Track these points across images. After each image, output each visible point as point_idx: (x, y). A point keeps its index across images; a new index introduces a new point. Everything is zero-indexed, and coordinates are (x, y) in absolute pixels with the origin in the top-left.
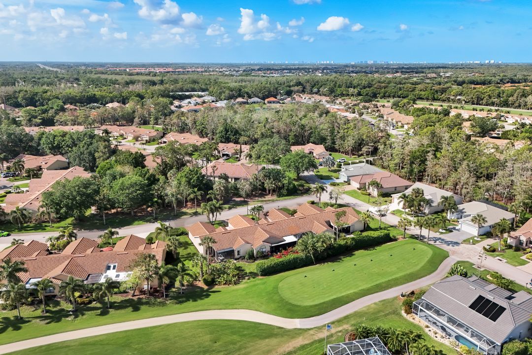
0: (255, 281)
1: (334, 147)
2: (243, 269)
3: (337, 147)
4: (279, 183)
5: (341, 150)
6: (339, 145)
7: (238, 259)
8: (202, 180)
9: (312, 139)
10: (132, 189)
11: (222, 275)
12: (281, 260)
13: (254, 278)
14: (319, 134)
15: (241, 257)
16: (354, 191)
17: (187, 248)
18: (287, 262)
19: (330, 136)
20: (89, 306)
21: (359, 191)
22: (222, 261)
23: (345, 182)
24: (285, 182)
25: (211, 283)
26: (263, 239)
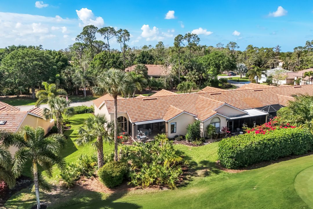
11: (145, 164)
13: (217, 172)
15: (177, 136)
22: (144, 141)
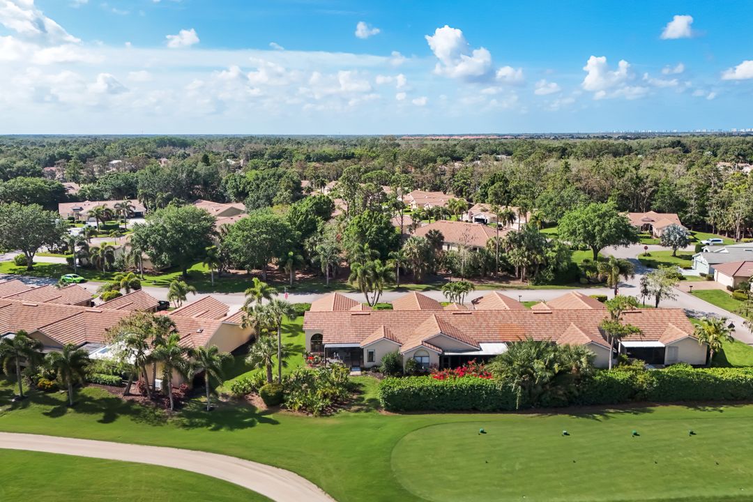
0: (367, 417)
1: (704, 222)
2: (362, 389)
3: (710, 221)
4: (538, 257)
5: (719, 227)
6: (715, 217)
7: (368, 369)
8: (388, 235)
9: (657, 204)
10: (254, 231)
12: (440, 383)
13: (368, 411)
14: (671, 196)
15: (372, 366)
16: (719, 293)
17: (297, 335)
18: (452, 392)
19: (696, 199)
20: (50, 395)
21: (731, 293)
23: (703, 275)
24: (550, 254)
25: (276, 401)
26: (426, 337)
